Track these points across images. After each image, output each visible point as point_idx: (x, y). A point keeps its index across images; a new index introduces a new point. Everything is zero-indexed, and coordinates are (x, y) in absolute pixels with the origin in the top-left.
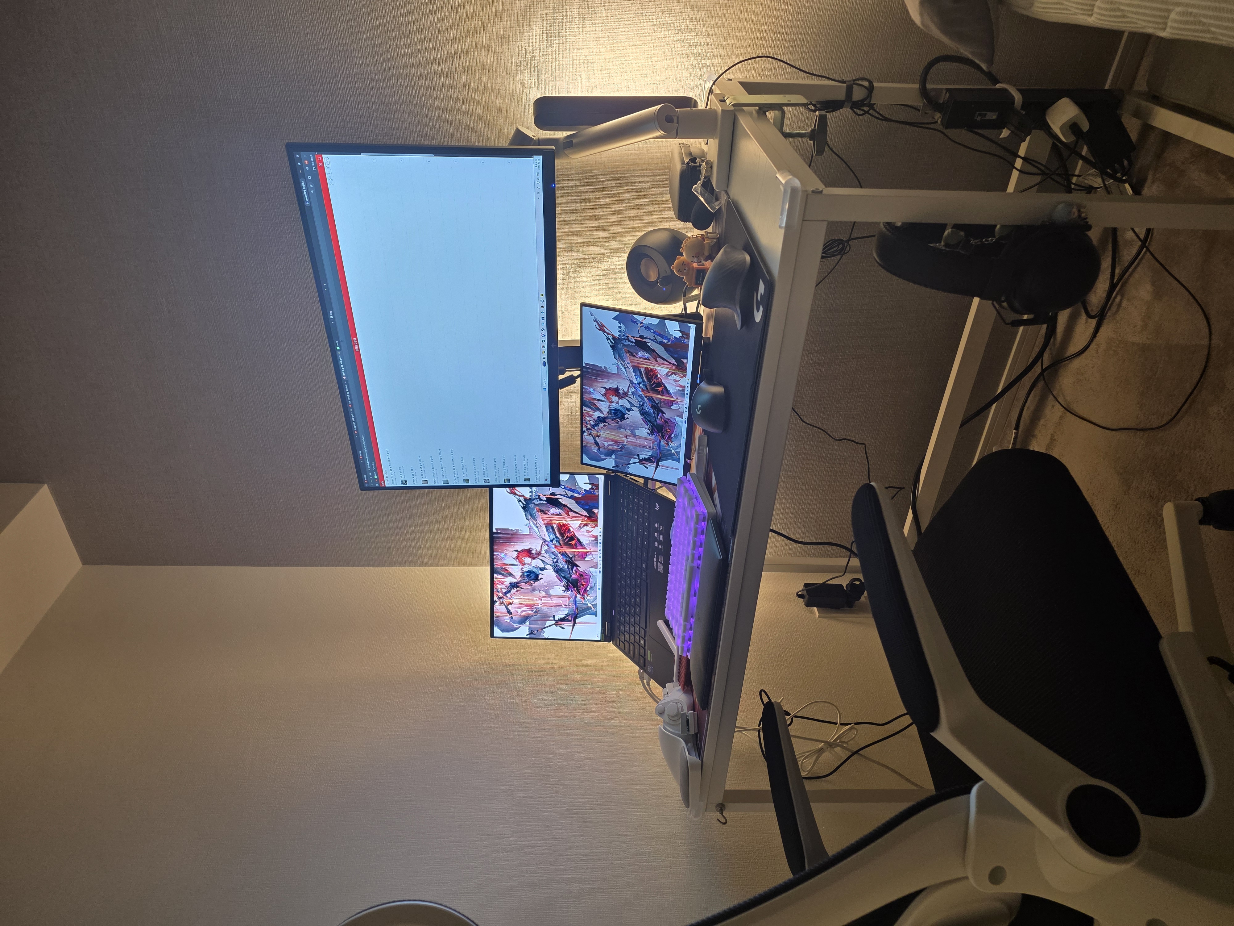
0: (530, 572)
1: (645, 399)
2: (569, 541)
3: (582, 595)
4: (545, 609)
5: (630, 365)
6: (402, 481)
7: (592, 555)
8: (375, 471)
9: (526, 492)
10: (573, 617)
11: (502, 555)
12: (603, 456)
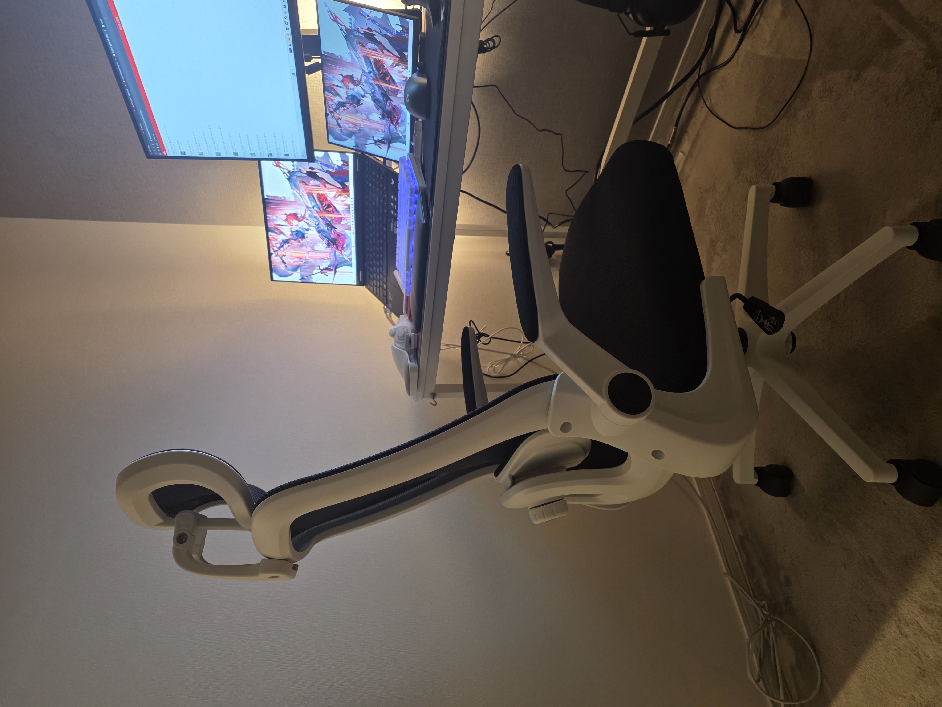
0: (297, 232)
1: (376, 87)
2: (327, 208)
3: (341, 251)
4: (312, 261)
5: (361, 55)
6: (181, 152)
7: (346, 220)
8: (156, 142)
9: (289, 165)
10: (334, 267)
11: (274, 217)
12: (345, 137)
